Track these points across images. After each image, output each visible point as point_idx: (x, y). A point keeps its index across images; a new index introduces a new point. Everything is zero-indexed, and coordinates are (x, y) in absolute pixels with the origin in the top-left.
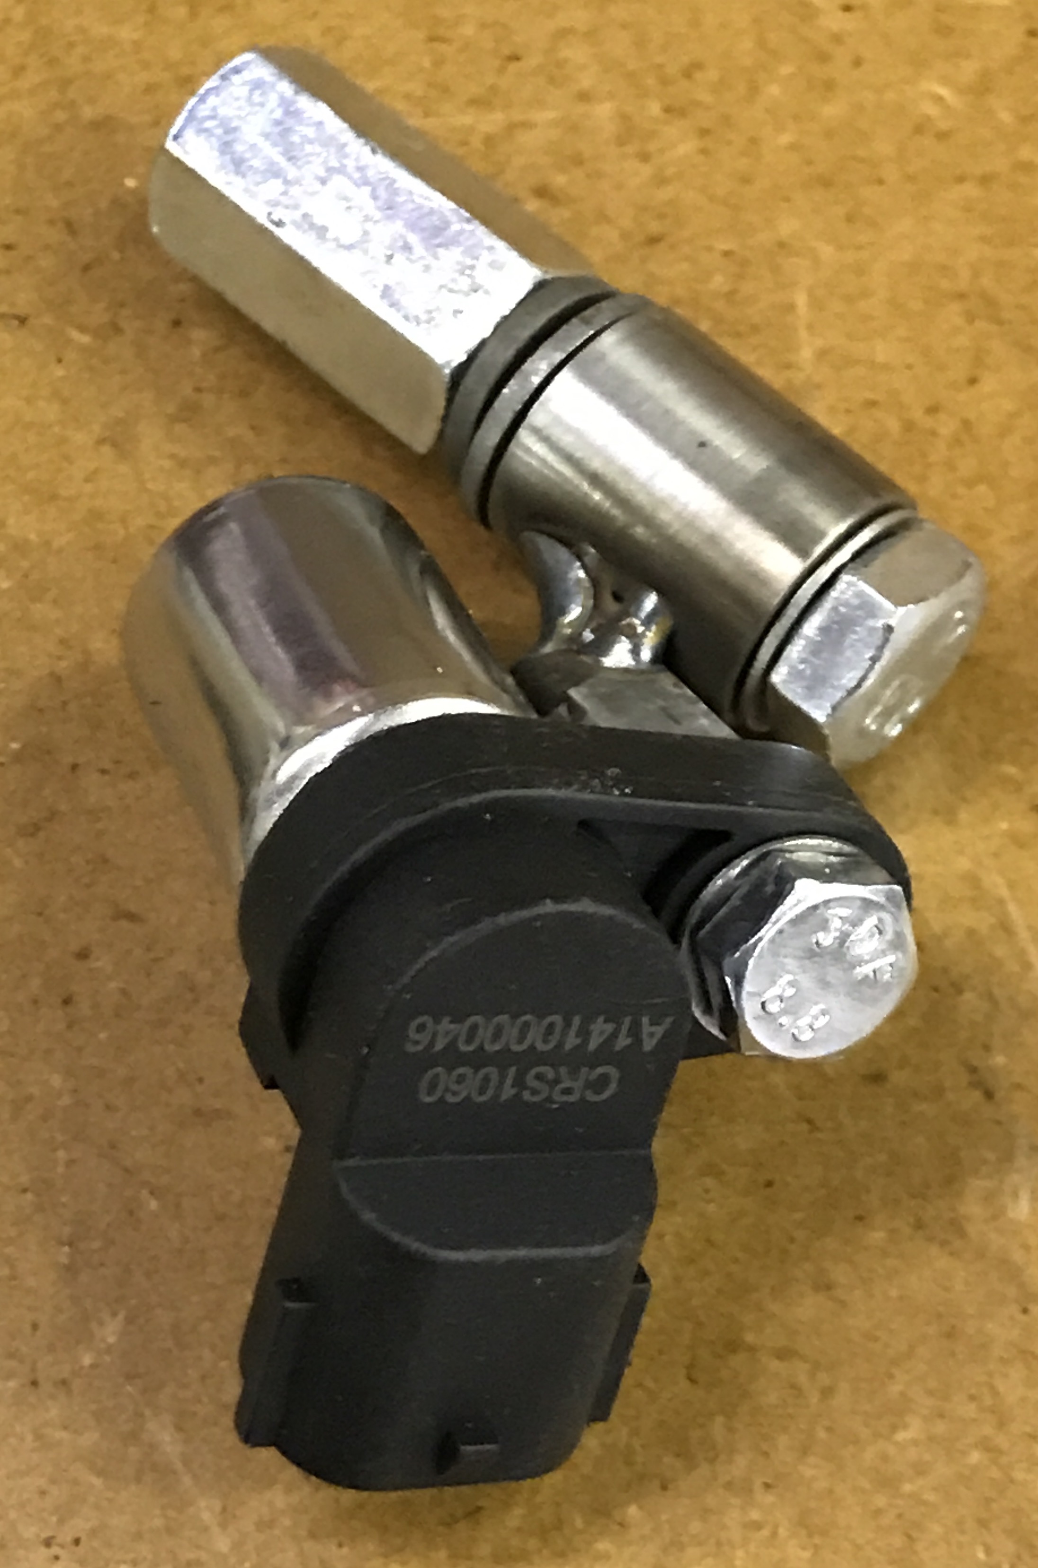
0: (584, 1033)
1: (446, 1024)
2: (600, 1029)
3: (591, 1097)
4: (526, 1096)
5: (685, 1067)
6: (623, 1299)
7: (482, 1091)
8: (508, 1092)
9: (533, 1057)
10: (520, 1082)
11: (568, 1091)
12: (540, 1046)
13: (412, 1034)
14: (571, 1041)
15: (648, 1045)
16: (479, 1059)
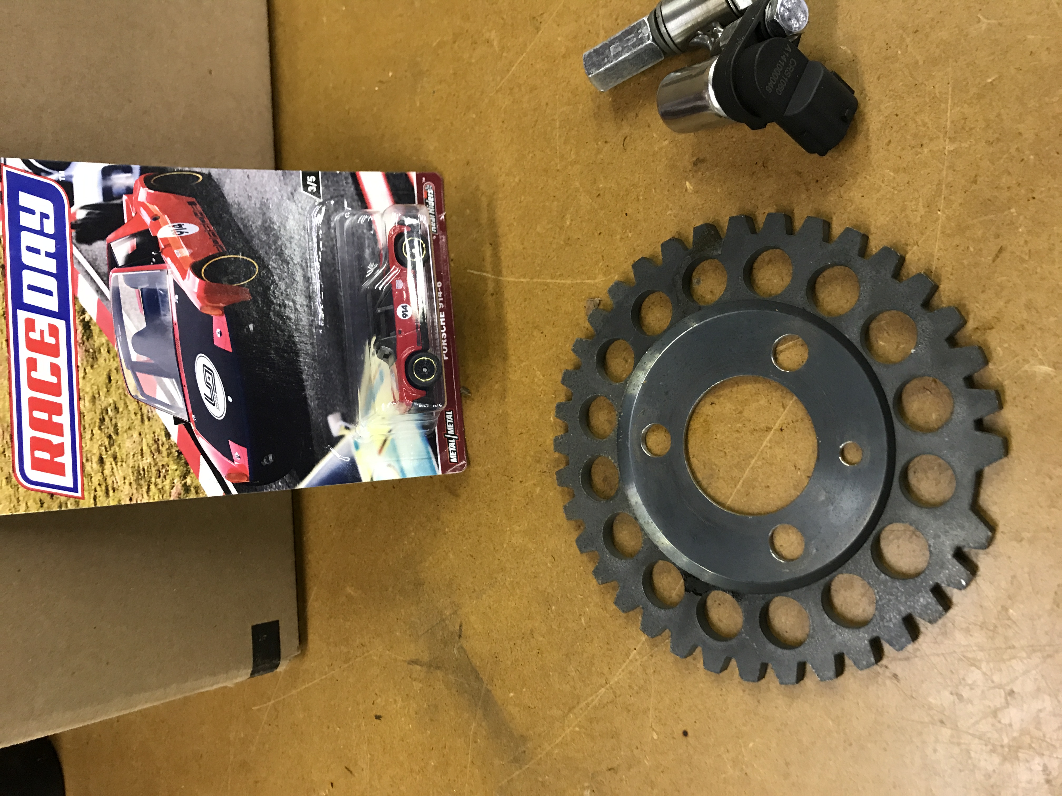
0: (782, 61)
1: (769, 84)
2: (783, 57)
3: (794, 66)
4: (789, 77)
5: (799, 48)
6: (834, 76)
7: (784, 84)
8: (786, 79)
9: (782, 72)
10: (786, 77)
11: (791, 69)
12: (781, 70)
13: (768, 91)
14: (783, 64)
15: (790, 51)
16: (778, 82)
